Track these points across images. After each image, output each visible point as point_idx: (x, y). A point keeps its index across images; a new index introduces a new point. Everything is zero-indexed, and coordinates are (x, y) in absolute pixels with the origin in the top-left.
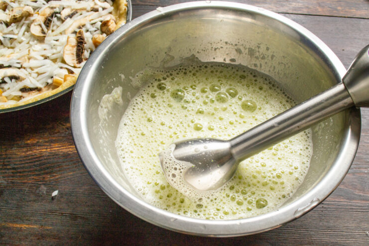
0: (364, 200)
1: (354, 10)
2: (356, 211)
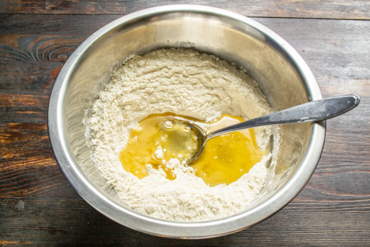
0: (331, 199)
1: (312, 11)
2: (324, 211)
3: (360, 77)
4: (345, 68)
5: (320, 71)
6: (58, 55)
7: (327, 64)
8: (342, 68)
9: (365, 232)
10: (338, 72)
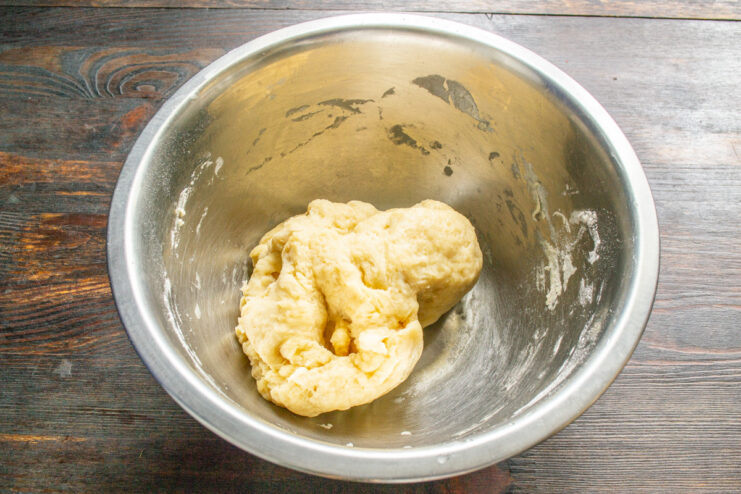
0: (666, 359)
1: (632, 3)
2: (654, 382)
3: (724, 128)
4: (694, 112)
5: (648, 116)
6: (137, 84)
7: (661, 104)
8: (689, 112)
9: (731, 422)
10: (681, 119)
